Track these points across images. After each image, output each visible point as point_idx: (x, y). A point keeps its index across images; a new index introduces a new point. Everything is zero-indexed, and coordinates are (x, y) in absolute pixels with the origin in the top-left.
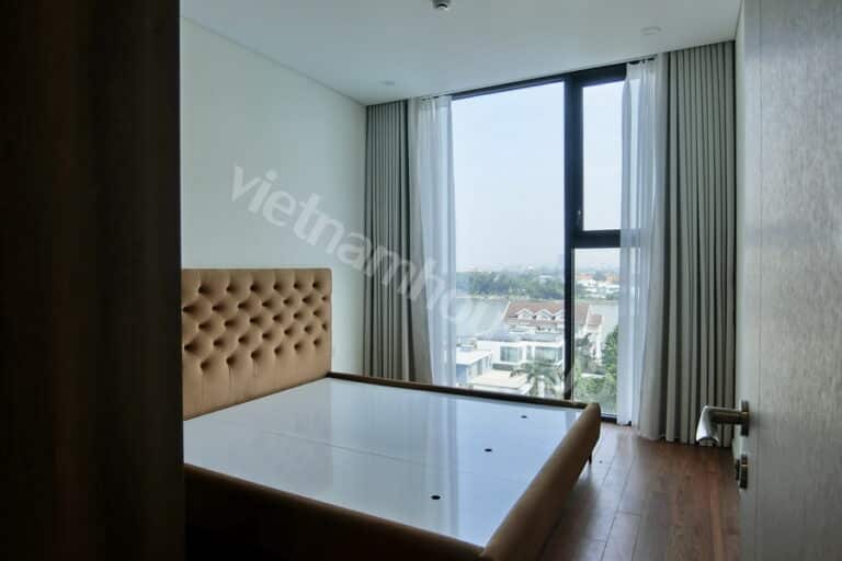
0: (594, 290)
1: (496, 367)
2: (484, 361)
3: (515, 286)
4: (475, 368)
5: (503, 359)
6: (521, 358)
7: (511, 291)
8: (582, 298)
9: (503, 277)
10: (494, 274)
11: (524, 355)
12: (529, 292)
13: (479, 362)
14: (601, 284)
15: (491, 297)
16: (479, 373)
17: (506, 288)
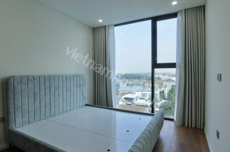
0: (163, 78)
1: (141, 98)
2: (138, 97)
3: (142, 77)
4: (135, 99)
5: (142, 96)
6: (147, 96)
7: (141, 78)
8: (160, 80)
9: (139, 75)
10: (137, 74)
11: (148, 95)
12: (146, 79)
13: (136, 97)
14: (165, 77)
15: (136, 80)
16: (136, 100)
17: (140, 78)
